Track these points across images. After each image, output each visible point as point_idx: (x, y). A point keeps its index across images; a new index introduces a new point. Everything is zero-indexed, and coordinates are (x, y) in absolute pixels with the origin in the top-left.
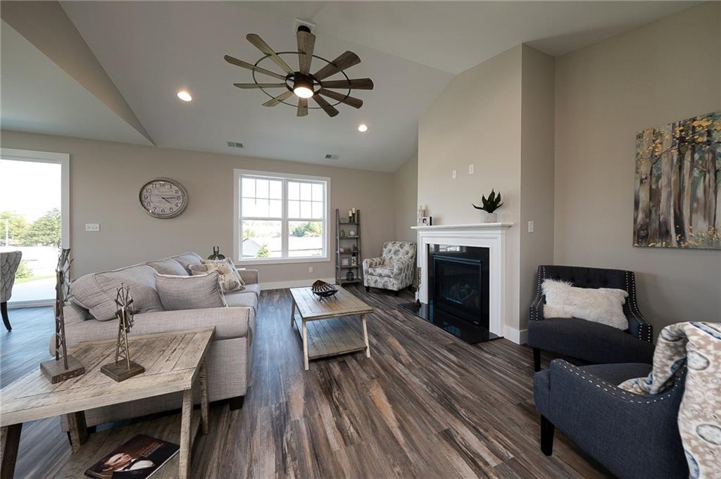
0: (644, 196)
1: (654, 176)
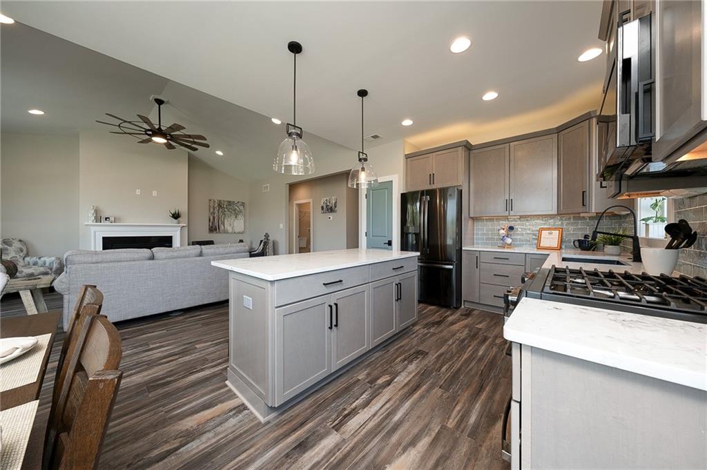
0: (212, 218)
1: (214, 213)
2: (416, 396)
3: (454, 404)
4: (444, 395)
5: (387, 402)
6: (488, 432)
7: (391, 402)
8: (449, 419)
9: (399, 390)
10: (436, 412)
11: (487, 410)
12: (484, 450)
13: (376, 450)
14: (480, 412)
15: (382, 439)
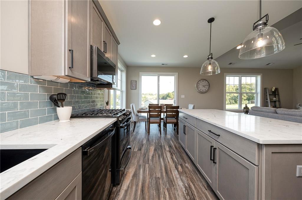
2: (163, 169)
3: (150, 173)
4: (155, 175)
5: (168, 161)
6: (136, 169)
7: (167, 162)
8: (148, 167)
9: (170, 167)
10: (153, 166)
11: (137, 177)
12: (136, 163)
13: (159, 152)
14: (140, 175)
15: (159, 154)
